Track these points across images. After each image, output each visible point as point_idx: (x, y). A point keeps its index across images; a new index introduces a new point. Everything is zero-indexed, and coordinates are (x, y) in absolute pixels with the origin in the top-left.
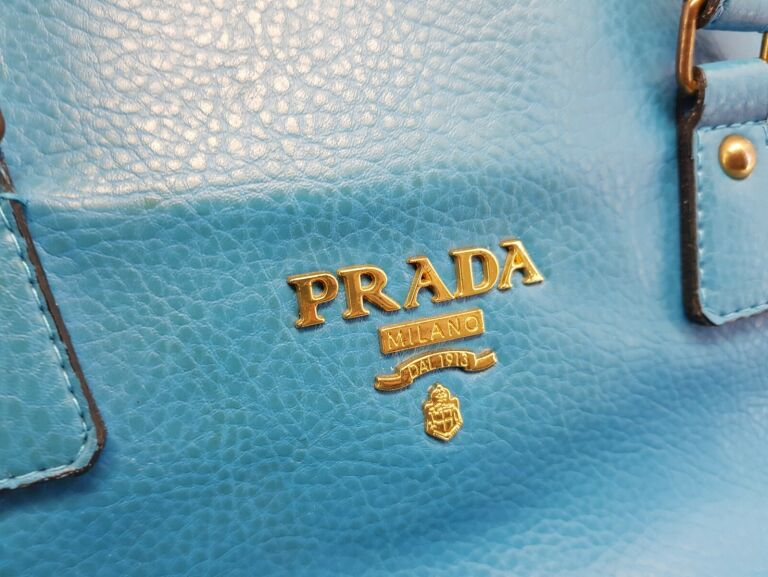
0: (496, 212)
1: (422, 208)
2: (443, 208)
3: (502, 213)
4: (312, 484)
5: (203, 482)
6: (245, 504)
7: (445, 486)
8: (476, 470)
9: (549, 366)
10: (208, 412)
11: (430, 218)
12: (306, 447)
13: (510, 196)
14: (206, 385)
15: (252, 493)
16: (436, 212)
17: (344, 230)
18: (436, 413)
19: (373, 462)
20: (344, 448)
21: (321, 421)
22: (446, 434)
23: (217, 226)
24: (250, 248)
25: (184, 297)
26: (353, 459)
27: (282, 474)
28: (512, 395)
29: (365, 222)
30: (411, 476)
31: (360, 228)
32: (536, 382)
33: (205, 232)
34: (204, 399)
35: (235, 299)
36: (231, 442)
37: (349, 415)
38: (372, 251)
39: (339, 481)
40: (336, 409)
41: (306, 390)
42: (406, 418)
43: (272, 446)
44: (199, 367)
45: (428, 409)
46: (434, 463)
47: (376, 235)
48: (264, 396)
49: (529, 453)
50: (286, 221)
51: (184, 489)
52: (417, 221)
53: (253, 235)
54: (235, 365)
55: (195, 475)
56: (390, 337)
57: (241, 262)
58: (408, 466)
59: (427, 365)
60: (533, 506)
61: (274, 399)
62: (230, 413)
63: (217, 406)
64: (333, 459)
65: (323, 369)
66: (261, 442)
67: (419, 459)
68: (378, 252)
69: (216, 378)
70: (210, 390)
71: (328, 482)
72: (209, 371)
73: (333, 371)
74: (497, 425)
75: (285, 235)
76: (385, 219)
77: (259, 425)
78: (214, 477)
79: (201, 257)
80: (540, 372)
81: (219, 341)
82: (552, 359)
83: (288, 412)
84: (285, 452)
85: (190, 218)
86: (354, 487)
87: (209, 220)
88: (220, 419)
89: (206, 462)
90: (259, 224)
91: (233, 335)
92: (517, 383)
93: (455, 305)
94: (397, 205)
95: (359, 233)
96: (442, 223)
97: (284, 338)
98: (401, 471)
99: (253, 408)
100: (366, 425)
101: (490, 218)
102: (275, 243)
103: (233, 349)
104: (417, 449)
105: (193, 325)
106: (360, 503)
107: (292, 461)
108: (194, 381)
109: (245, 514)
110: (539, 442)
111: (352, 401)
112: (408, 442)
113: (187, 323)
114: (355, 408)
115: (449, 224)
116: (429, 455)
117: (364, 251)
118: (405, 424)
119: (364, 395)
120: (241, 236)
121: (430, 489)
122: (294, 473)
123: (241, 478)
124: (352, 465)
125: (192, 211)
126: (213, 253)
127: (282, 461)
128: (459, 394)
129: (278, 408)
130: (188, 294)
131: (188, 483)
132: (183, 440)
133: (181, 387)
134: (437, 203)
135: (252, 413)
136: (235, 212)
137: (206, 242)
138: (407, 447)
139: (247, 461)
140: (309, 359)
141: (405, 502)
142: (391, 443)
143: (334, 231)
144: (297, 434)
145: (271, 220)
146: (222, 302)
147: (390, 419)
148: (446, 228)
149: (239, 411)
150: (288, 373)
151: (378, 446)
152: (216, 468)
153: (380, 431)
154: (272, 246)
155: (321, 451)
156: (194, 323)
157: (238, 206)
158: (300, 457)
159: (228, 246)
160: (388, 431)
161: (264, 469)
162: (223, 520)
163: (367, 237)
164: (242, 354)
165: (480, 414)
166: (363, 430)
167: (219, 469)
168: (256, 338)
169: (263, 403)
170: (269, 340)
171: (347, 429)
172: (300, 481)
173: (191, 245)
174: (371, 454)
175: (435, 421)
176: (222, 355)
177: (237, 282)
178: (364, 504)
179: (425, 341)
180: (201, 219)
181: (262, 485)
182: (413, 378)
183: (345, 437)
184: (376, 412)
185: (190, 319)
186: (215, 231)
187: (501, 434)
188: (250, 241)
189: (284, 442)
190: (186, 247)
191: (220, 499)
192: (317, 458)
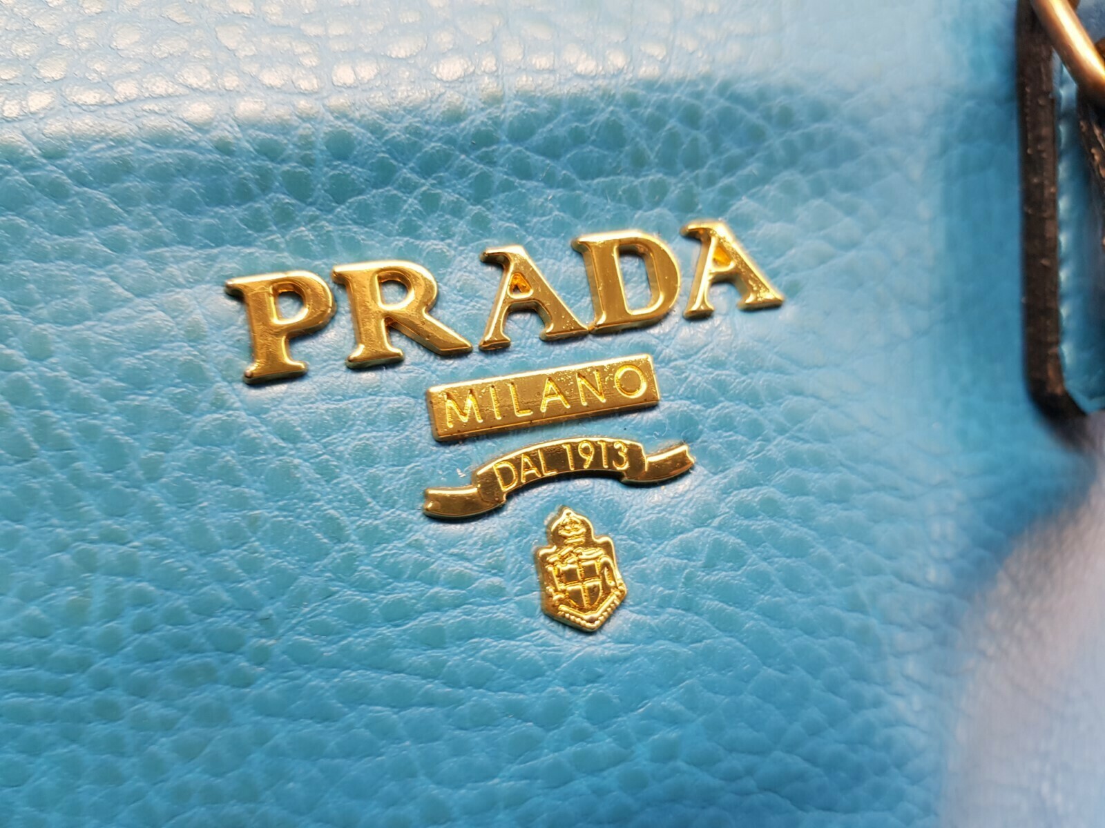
0: (667, 164)
1: (506, 149)
2: (552, 149)
3: (680, 166)
4: (293, 718)
5: (60, 690)
6: (153, 748)
7: (604, 744)
8: (676, 707)
9: (814, 478)
10: (62, 547)
11: (524, 171)
12: (271, 635)
13: (695, 133)
14: (59, 494)
15: (167, 726)
16: (536, 158)
17: (341, 191)
18: (565, 568)
19: (425, 677)
20: (359, 641)
21: (304, 580)
22: (587, 616)
23: (80, 180)
24: (146, 223)
25: (16, 317)
26: (378, 668)
27: (224, 691)
28: (738, 535)
29: (384, 175)
30: (517, 712)
31: (375, 186)
32: (791, 511)
33: (56, 192)
34: (55, 521)
35: (116, 322)
36: (113, 613)
37: (366, 570)
38: (404, 233)
39: (351, 716)
40: (336, 555)
41: (268, 513)
42: (496, 580)
43: (198, 627)
44: (45, 457)
45: (545, 556)
46: (570, 683)
47: (411, 203)
48: (179, 523)
49: (800, 673)
50: (217, 169)
51: (23, 700)
52: (499, 175)
53: (152, 199)
54: (115, 457)
55: (43, 675)
56: (450, 404)
57: (129, 251)
58: (509, 688)
59: (537, 464)
60: (828, 808)
61: (199, 530)
62: (108, 553)
63: (83, 538)
64: (337, 665)
65: (306, 469)
66: (175, 617)
67: (532, 672)
68: (418, 237)
69: (77, 478)
70: (65, 503)
71: (326, 716)
72: (64, 464)
73: (328, 473)
74: (711, 603)
75: (216, 197)
76: (428, 168)
77: (170, 581)
78: (81, 681)
79: (49, 242)
80: (797, 488)
81: (81, 405)
82: (819, 462)
83: (228, 559)
84: (229, 644)
85: (27, 165)
86: (386, 733)
87: (64, 169)
88: (88, 563)
89: (63, 650)
90: (162, 175)
91: (111, 395)
92: (746, 512)
93: (590, 344)
94: (450, 141)
95: (371, 196)
96: (550, 181)
97: (219, 404)
98: (493, 699)
99: (155, 546)
100: (406, 592)
101: (654, 176)
102: (198, 213)
103: (112, 423)
104: (524, 649)
105: (29, 372)
106: (405, 772)
107: (244, 664)
108: (34, 484)
109: (154, 769)
110: (820, 646)
111: (372, 537)
112: (505, 631)
113: (20, 368)
114: (377, 555)
115: (567, 183)
116: (555, 663)
117: (389, 234)
118: (496, 593)
119: (400, 527)
120: (126, 200)
121: (571, 750)
122: (251, 692)
123: (141, 690)
124: (380, 681)
125: (33, 151)
126: (74, 233)
127: (225, 662)
128: (615, 530)
129: (209, 549)
130: (23, 311)
131: (29, 688)
132: (15, 600)
133: (9, 493)
134: (538, 138)
135: (153, 556)
136: (115, 153)
137: (60, 211)
138: (503, 643)
139: (149, 656)
140: (273, 447)
141: (511, 778)
142: (465, 633)
143: (319, 192)
144: (251, 606)
145: (187, 168)
146: (89, 329)
147: (460, 581)
148: (559, 192)
149: (123, 549)
150: (228, 475)
151: (435, 639)
152: (82, 665)
153: (437, 605)
154: (190, 219)
155: (306, 647)
156: (34, 368)
157: (120, 142)
158: (261, 657)
159: (103, 219)
160: (456, 606)
161: (189, 678)
162: (110, 777)
163: (392, 206)
164: (130, 432)
165: (668, 575)
166: (400, 602)
167: (90, 665)
168: (156, 401)
169: (176, 537)
170: (186, 405)
171: (362, 598)
172: (265, 708)
173: (30, 218)
174: (421, 658)
175: (561, 587)
176: (89, 434)
177: (120, 290)
178: (413, 775)
179: (528, 413)
180: (50, 168)
181: (185, 709)
182: (505, 489)
183: (358, 617)
184: (427, 565)
185: (26, 361)
186: (77, 189)
187: (727, 625)
188: (144, 209)
189: (223, 622)
190: (20, 221)
191: (99, 729)
192: (300, 663)
